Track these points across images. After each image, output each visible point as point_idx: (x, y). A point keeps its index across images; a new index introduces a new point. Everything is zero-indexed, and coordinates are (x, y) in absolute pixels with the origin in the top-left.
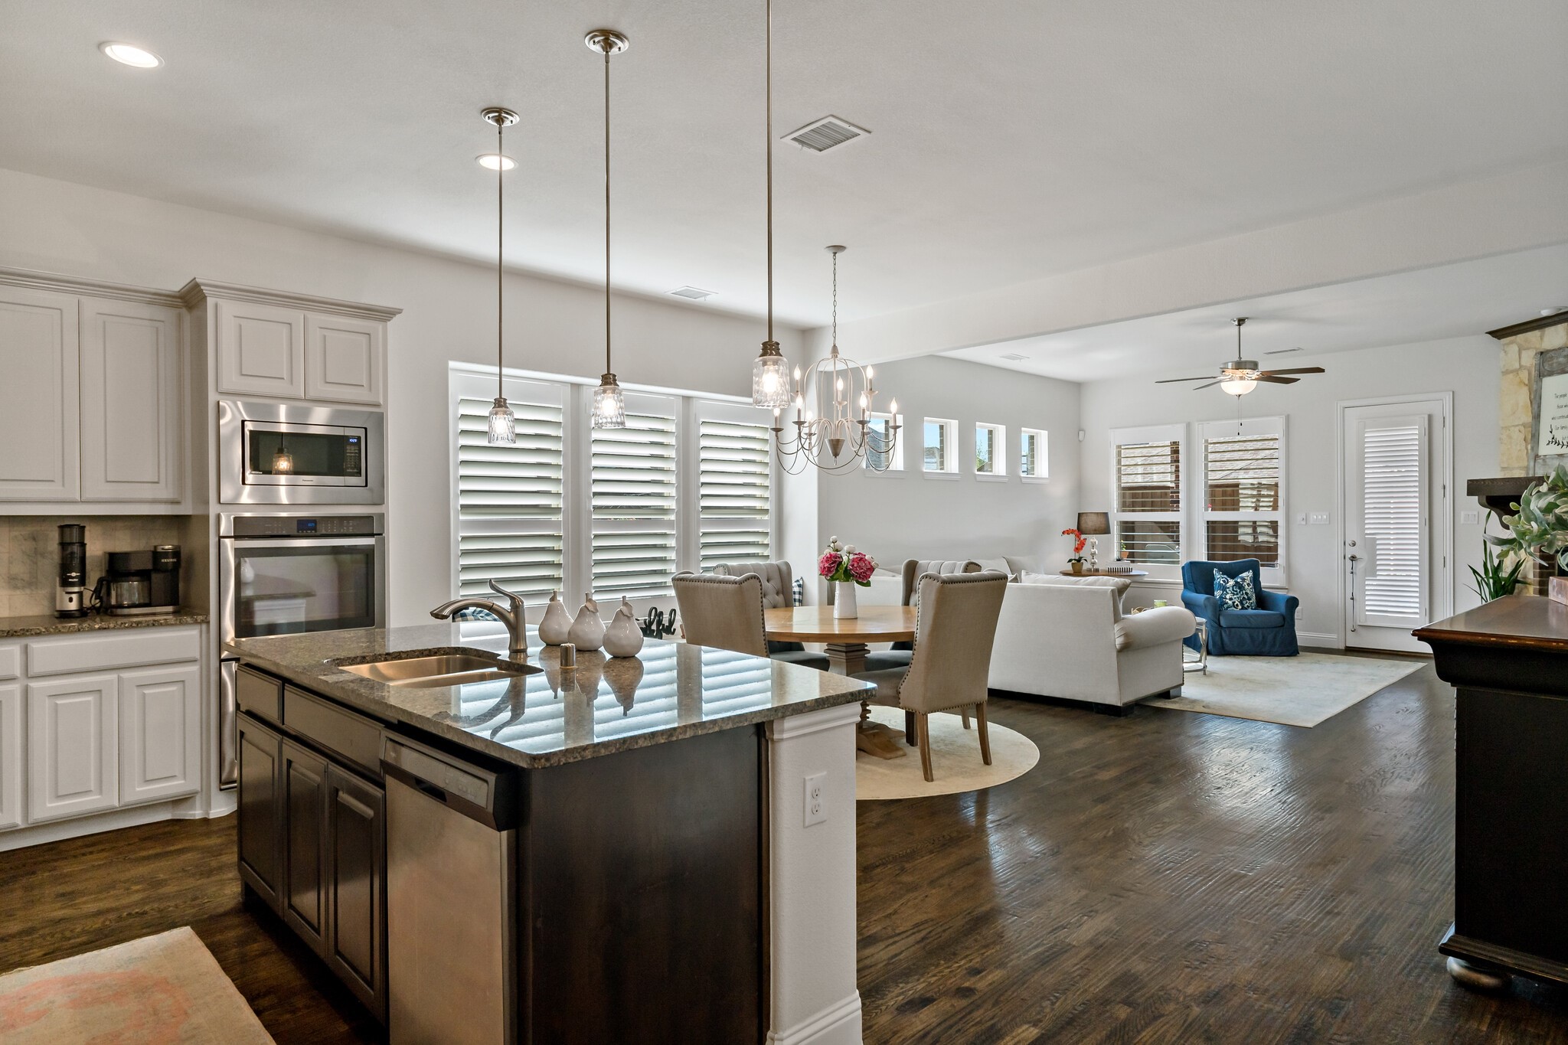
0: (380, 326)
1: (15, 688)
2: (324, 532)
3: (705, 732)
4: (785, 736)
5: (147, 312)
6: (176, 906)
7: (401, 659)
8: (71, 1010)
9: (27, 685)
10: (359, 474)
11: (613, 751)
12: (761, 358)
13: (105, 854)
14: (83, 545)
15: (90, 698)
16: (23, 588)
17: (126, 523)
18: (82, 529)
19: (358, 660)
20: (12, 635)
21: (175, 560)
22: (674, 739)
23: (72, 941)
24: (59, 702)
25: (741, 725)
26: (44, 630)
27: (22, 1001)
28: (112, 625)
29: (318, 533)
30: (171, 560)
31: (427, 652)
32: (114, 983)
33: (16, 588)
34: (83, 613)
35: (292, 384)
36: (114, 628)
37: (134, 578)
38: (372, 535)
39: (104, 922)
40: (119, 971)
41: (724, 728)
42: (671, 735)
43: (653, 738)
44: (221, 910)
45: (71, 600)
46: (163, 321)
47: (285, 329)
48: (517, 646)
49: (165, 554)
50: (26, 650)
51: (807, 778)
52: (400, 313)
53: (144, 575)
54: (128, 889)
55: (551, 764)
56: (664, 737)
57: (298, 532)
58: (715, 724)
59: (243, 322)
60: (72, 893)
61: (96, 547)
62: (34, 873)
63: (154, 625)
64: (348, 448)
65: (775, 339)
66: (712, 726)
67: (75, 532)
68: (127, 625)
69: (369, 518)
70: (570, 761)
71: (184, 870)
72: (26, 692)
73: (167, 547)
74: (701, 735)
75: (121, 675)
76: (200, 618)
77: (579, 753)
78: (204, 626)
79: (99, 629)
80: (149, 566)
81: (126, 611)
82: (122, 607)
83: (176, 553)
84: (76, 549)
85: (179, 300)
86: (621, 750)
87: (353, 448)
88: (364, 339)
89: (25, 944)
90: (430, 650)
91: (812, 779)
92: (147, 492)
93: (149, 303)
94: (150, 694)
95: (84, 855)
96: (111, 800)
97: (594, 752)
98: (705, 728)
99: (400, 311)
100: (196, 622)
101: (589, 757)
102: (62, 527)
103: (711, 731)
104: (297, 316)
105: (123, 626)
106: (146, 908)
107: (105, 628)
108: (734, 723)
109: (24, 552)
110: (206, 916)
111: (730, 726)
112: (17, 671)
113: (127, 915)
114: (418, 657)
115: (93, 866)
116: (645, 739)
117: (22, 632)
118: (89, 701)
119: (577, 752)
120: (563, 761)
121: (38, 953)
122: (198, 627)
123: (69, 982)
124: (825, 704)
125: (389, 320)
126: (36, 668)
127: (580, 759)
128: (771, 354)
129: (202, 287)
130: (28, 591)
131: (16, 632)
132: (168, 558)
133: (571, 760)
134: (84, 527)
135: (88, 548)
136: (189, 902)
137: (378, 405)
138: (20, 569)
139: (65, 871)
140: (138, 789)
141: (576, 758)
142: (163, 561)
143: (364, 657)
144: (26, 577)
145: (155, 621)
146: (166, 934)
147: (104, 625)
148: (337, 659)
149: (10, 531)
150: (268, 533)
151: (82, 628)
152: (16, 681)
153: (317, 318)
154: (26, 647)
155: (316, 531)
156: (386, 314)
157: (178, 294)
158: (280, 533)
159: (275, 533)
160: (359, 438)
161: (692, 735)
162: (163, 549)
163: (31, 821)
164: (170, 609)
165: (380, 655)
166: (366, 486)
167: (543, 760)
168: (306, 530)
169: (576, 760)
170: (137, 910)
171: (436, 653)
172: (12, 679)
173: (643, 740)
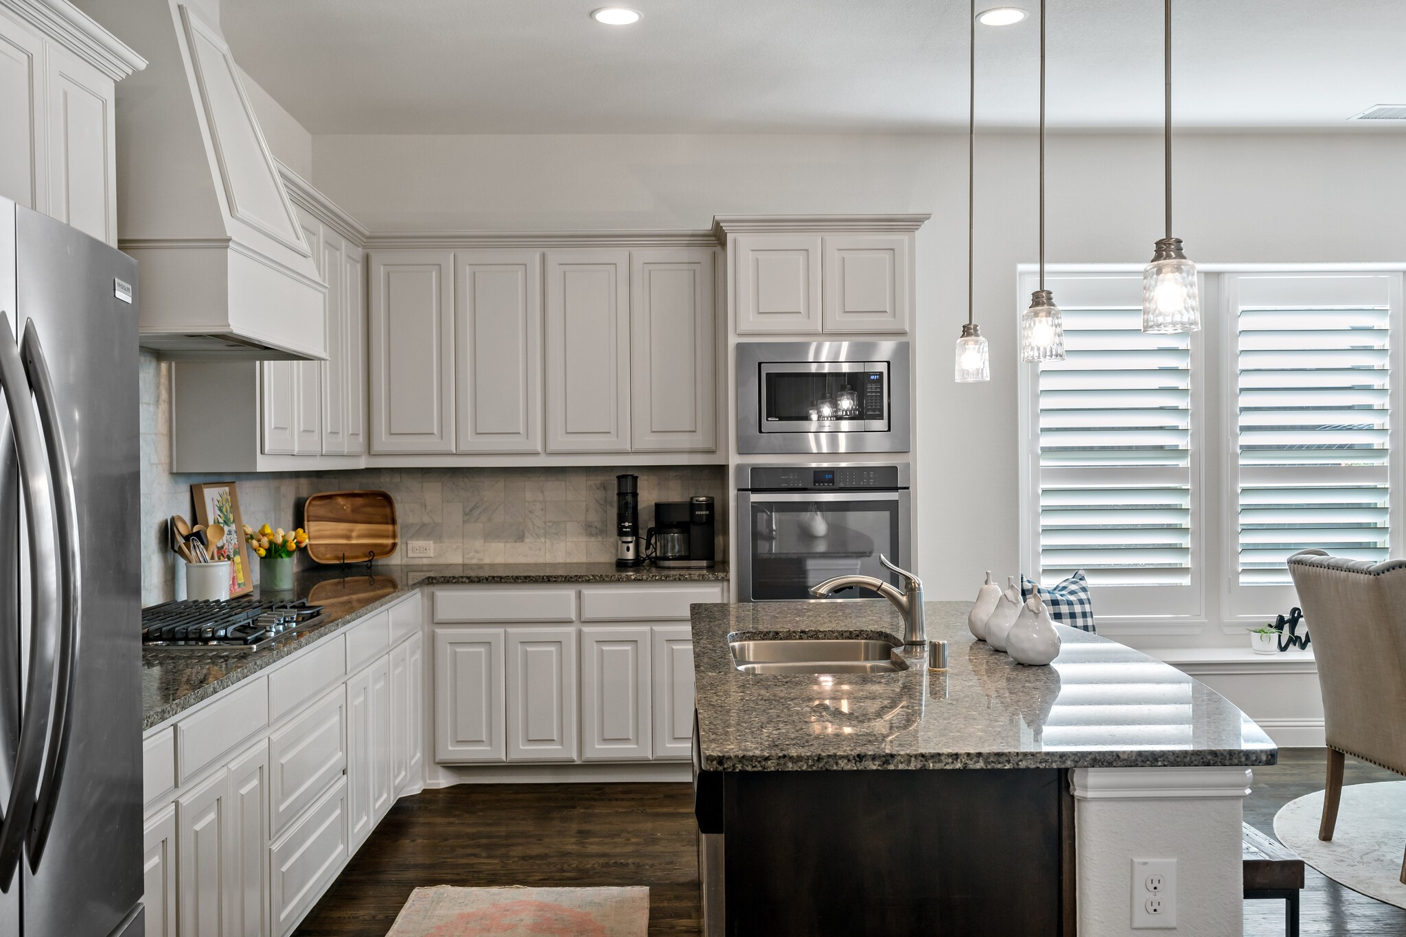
0: (904, 238)
1: (571, 630)
2: (842, 485)
3: (939, 766)
4: (1090, 794)
5: (684, 254)
6: (652, 866)
7: (818, 638)
8: (528, 931)
9: (580, 629)
10: (880, 417)
11: (804, 768)
12: (1155, 263)
13: (633, 803)
14: (635, 495)
15: (628, 648)
16: (596, 535)
17: (677, 474)
18: (635, 479)
19: (771, 635)
20: (569, 581)
21: (708, 513)
22: (891, 767)
23: (565, 874)
24: (605, 648)
25: (1000, 766)
26: (591, 578)
27: (505, 913)
28: (644, 577)
29: (836, 486)
30: (704, 513)
31: (848, 634)
32: (568, 919)
33: (591, 535)
34: (637, 564)
35: (809, 317)
36: (646, 580)
37: (676, 530)
38: (896, 489)
39: (595, 864)
40: (578, 910)
41: (971, 767)
42: (887, 762)
43: (860, 762)
44: (682, 880)
45: (628, 549)
46: (699, 263)
47: (801, 257)
48: (912, 636)
49: (700, 506)
50: (579, 595)
51: (1136, 860)
52: (929, 218)
53: (684, 528)
54: (628, 840)
55: (724, 769)
56: (877, 763)
57: (815, 485)
58: (957, 759)
59: (761, 256)
60: (589, 832)
61: (648, 496)
62: (574, 807)
63: (680, 579)
64: (869, 386)
65: (1174, 235)
66: (950, 760)
67: (629, 482)
68: (657, 578)
69: (894, 470)
70: (747, 769)
71: (678, 834)
72: (580, 634)
73: (701, 499)
74: (933, 770)
75: (654, 628)
76: (721, 575)
77: (759, 762)
78: (725, 584)
79: (635, 580)
80: (687, 519)
81: (667, 563)
82: (667, 559)
83: (710, 506)
84: (629, 498)
85: (714, 238)
86: (814, 768)
87: (874, 386)
88: (887, 256)
89: (536, 867)
90: (851, 632)
91: (1145, 863)
92: (685, 441)
93: (688, 245)
94: (677, 649)
95: (617, 800)
96: (645, 752)
97: (778, 764)
98: (940, 761)
99: (927, 217)
100: (717, 580)
101: (773, 769)
102: (619, 478)
103: (948, 767)
104: (812, 240)
105: (654, 578)
106: (630, 861)
107: (639, 580)
108: (986, 762)
109: (597, 501)
110: (668, 882)
111: (980, 765)
112: (573, 617)
113: (613, 863)
114: (838, 639)
115: (617, 812)
116: (849, 760)
117: (576, 578)
118: (627, 650)
119: (756, 761)
120: (739, 767)
121: (538, 877)
122: (720, 584)
123: (542, 907)
124: (1157, 761)
125: (917, 229)
126: (588, 614)
127: (760, 769)
128: (1169, 257)
129: (721, 224)
130: (600, 539)
131: (571, 578)
132: (702, 511)
133: (749, 769)
134: (637, 477)
135: (639, 498)
136: (663, 865)
137: (903, 333)
138: (594, 517)
139: (596, 811)
140: (668, 745)
141: (755, 767)
142: (697, 513)
143: (777, 633)
144: (598, 525)
145: (680, 575)
146: (629, 888)
147: (639, 576)
148: (748, 632)
149: (587, 481)
150: (784, 485)
151: (621, 578)
152: (573, 624)
153: (836, 240)
154: (580, 591)
155: (833, 485)
156: (912, 223)
157: (711, 232)
158: (796, 486)
159: (791, 486)
160: (881, 374)
161: (919, 766)
162: (697, 501)
163: (584, 759)
164: (704, 563)
165: (794, 632)
166: (889, 430)
167: (715, 762)
168: (823, 483)
169: (755, 769)
170: (622, 861)
171: (858, 636)
172: (568, 622)
173: (846, 761)
